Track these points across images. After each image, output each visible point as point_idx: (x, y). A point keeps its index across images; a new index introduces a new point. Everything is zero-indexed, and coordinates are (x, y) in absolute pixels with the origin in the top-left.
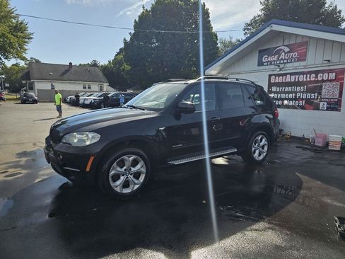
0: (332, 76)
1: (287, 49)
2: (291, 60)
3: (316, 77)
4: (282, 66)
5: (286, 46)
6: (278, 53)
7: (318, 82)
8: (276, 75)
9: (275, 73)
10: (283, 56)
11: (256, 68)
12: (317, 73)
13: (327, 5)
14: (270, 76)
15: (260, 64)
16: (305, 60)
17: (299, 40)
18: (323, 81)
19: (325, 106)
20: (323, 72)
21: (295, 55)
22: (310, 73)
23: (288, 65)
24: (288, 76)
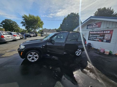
0: (109, 32)
1: (95, 24)
2: (96, 27)
3: (103, 32)
4: (93, 29)
5: (95, 23)
6: (92, 25)
7: (104, 34)
8: (91, 32)
9: (91, 31)
10: (94, 26)
11: (86, 30)
12: (103, 31)
13: (114, 13)
14: (90, 32)
15: (87, 28)
16: (100, 27)
17: (99, 22)
18: (105, 33)
19: (105, 41)
20: (106, 31)
21: (97, 26)
22: (101, 31)
23: (95, 29)
24: (95, 32)
